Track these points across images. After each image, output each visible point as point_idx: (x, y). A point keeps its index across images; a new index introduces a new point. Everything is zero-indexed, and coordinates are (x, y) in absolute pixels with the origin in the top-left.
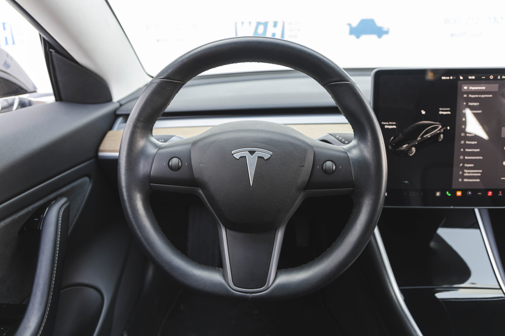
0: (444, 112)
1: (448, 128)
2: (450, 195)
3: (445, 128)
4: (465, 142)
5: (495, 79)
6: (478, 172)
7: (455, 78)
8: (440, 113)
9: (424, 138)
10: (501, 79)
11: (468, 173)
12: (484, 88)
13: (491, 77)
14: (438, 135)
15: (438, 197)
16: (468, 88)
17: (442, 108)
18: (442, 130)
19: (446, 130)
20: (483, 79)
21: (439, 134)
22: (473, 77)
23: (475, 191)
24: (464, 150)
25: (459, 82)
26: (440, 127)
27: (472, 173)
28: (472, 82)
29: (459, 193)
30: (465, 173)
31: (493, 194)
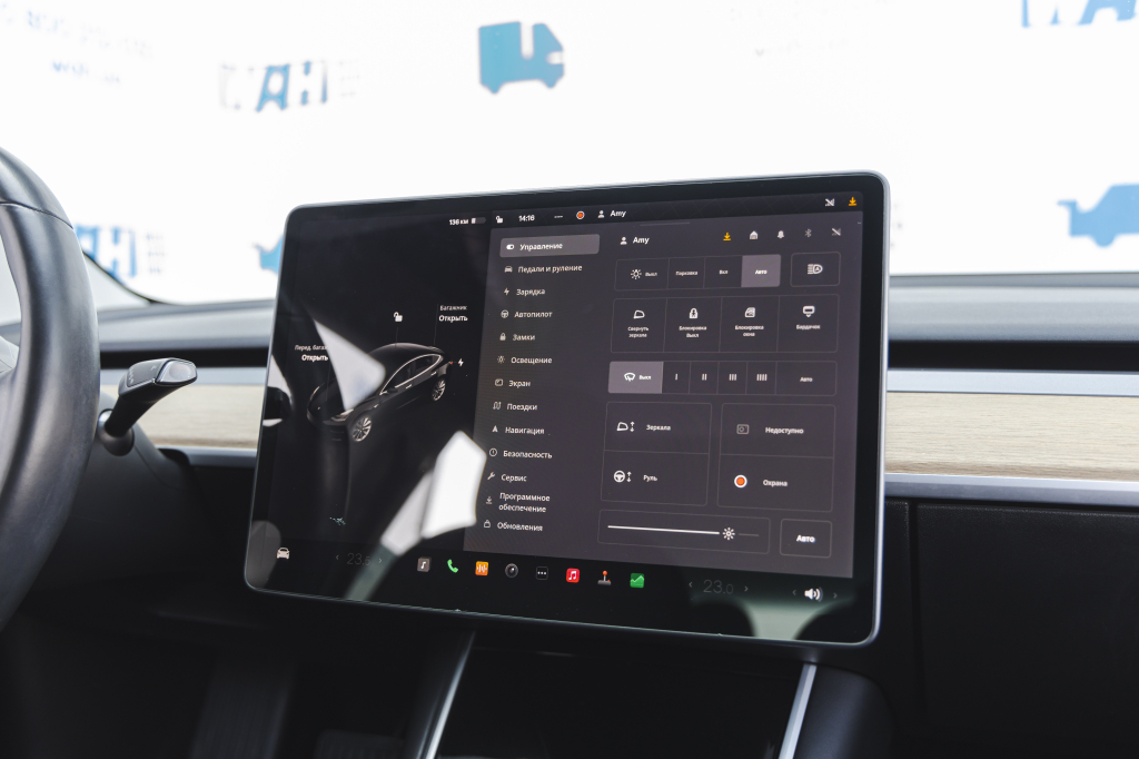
0: (452, 315)
1: (461, 363)
2: (455, 570)
3: (451, 363)
4: (504, 406)
5: (591, 218)
6: (537, 503)
7: (483, 220)
8: (442, 318)
9: (396, 390)
10: (608, 219)
11: (510, 502)
12: (560, 246)
13: (580, 215)
14: (433, 382)
15: (423, 573)
16: (517, 247)
17: (445, 305)
18: (444, 370)
19: (453, 369)
20: (559, 222)
21: (436, 379)
22: (532, 218)
23: (527, 563)
24: (501, 429)
25: (493, 231)
26: (440, 358)
27: (523, 503)
28: (528, 231)
29: (482, 568)
30: (503, 502)
31: (581, 576)
